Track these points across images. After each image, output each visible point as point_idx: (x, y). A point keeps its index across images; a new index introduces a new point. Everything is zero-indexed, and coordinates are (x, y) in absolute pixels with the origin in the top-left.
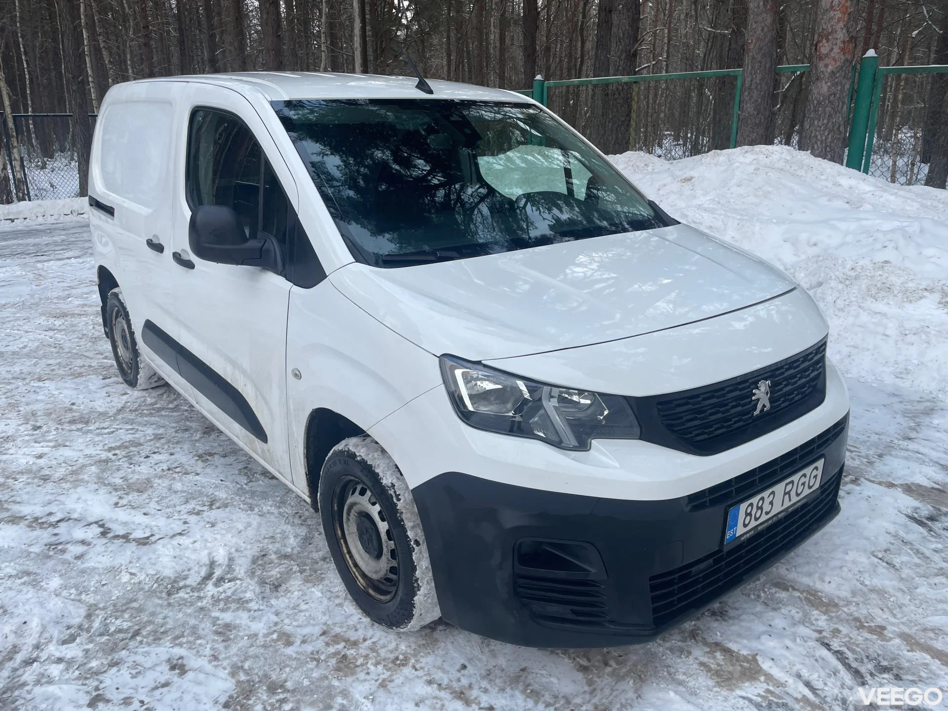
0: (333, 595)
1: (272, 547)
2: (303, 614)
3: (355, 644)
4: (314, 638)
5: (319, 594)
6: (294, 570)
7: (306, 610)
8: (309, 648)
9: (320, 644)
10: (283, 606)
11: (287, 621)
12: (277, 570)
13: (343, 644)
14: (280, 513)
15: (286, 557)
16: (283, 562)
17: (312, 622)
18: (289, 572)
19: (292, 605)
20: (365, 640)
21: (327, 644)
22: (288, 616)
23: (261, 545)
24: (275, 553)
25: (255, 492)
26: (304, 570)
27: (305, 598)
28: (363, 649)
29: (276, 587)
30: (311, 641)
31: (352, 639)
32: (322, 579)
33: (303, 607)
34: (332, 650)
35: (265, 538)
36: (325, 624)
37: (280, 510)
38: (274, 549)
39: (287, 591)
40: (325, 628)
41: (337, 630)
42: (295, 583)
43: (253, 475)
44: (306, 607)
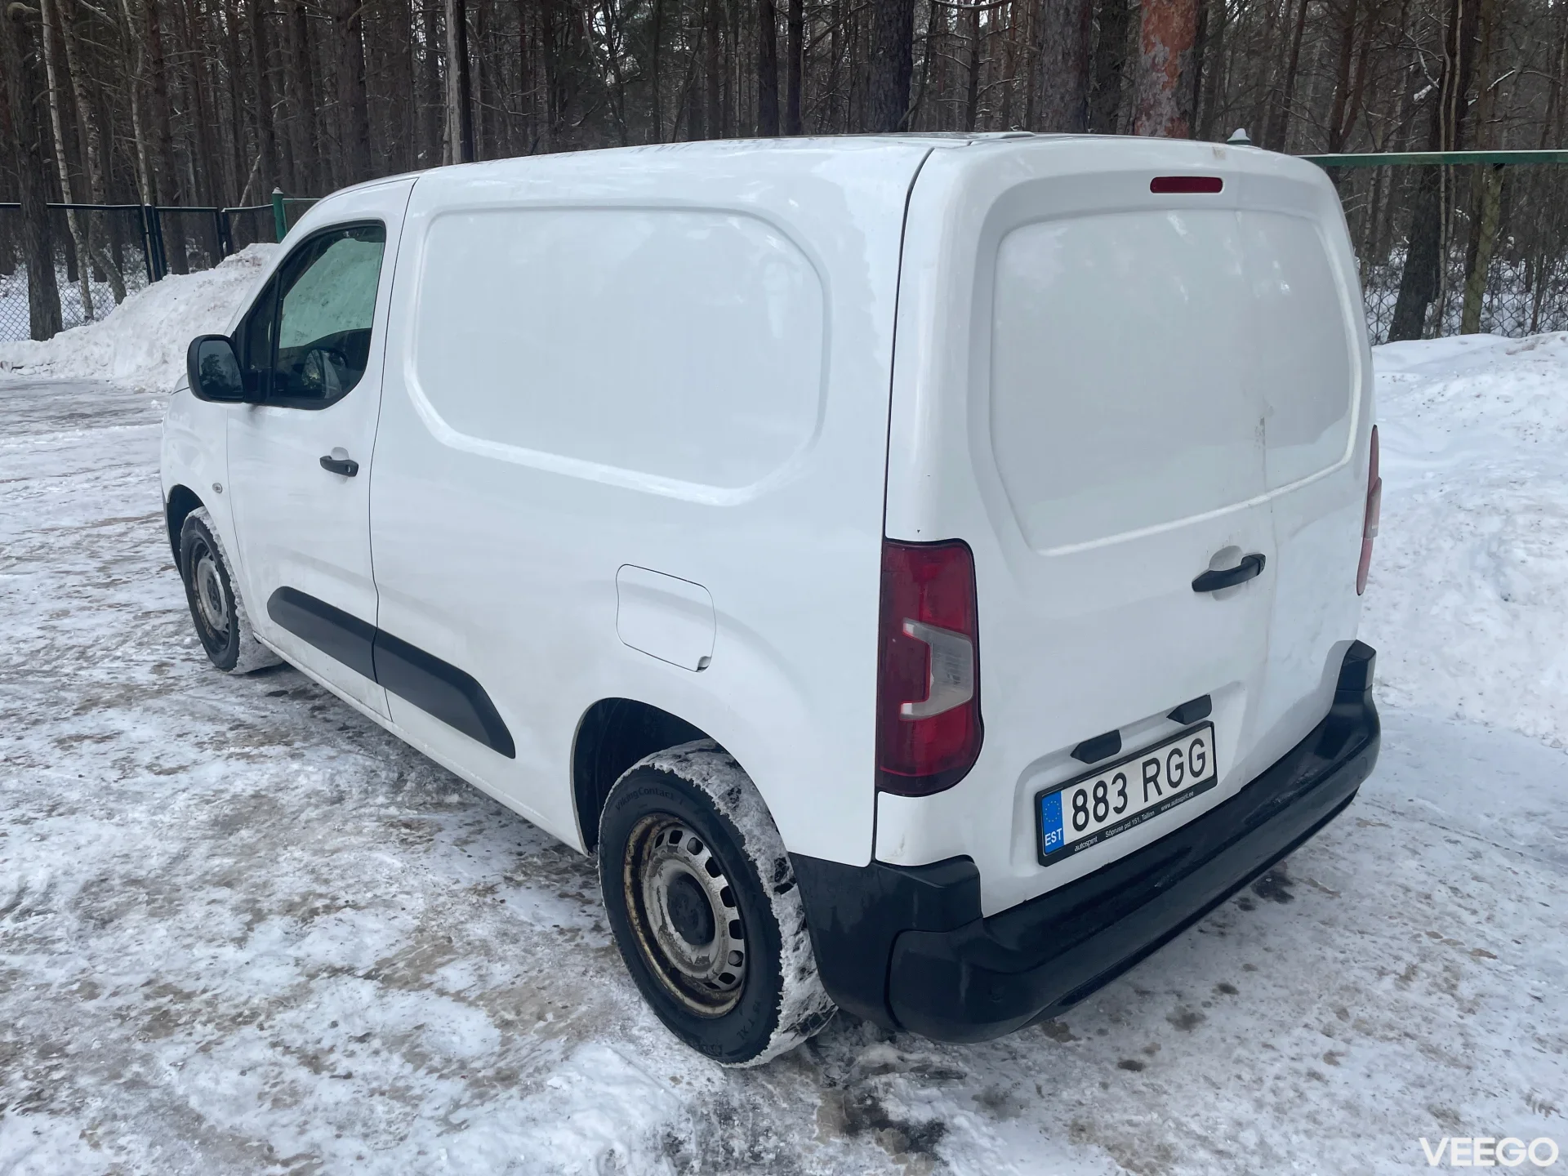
0: (185, 933)
1: (121, 869)
2: (129, 958)
3: (189, 996)
4: (132, 989)
5: (163, 932)
6: (140, 900)
7: (136, 953)
8: (119, 1002)
9: (136, 998)
10: (104, 947)
11: (100, 968)
12: (116, 899)
13: (171, 997)
14: (153, 824)
15: (136, 882)
16: (128, 889)
17: (137, 968)
18: (131, 904)
19: (117, 947)
20: (204, 991)
21: (147, 997)
22: (106, 961)
23: (105, 866)
24: (121, 877)
25: (125, 792)
26: (154, 901)
27: (140, 937)
28: (196, 1003)
29: (104, 923)
30: (126, 994)
31: (186, 991)
32: (177, 912)
33: (134, 948)
34: (151, 1004)
35: (115, 856)
36: (156, 971)
37: (154, 818)
38: (123, 872)
39: (119, 928)
40: (153, 976)
41: (170, 979)
42: (135, 917)
43: (132, 769)
44: (138, 948)
